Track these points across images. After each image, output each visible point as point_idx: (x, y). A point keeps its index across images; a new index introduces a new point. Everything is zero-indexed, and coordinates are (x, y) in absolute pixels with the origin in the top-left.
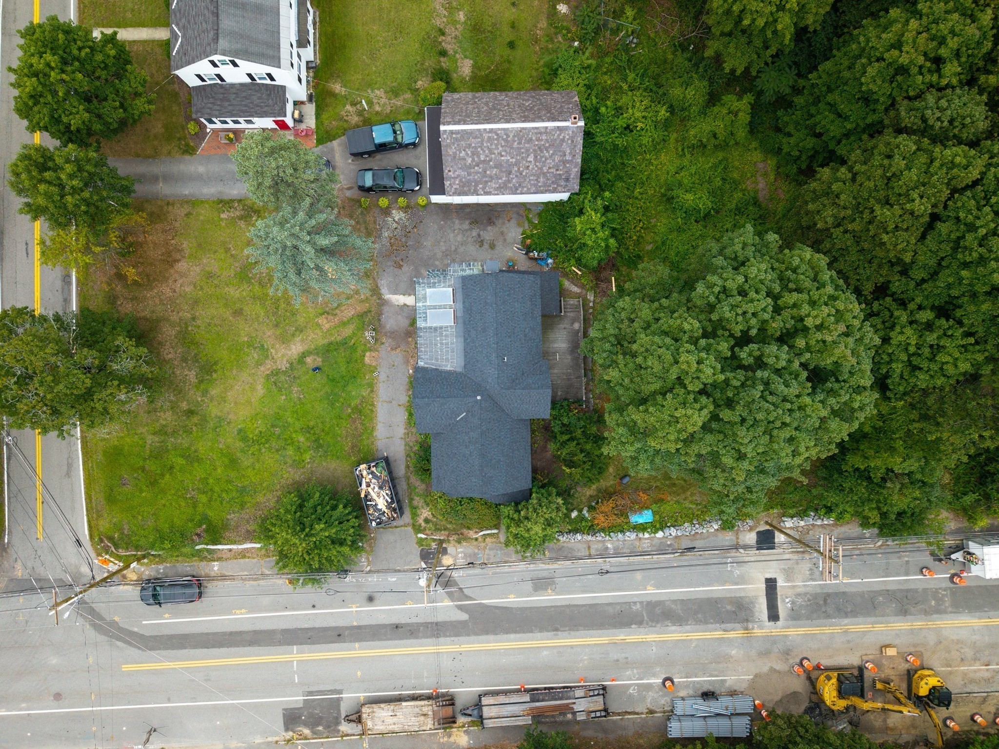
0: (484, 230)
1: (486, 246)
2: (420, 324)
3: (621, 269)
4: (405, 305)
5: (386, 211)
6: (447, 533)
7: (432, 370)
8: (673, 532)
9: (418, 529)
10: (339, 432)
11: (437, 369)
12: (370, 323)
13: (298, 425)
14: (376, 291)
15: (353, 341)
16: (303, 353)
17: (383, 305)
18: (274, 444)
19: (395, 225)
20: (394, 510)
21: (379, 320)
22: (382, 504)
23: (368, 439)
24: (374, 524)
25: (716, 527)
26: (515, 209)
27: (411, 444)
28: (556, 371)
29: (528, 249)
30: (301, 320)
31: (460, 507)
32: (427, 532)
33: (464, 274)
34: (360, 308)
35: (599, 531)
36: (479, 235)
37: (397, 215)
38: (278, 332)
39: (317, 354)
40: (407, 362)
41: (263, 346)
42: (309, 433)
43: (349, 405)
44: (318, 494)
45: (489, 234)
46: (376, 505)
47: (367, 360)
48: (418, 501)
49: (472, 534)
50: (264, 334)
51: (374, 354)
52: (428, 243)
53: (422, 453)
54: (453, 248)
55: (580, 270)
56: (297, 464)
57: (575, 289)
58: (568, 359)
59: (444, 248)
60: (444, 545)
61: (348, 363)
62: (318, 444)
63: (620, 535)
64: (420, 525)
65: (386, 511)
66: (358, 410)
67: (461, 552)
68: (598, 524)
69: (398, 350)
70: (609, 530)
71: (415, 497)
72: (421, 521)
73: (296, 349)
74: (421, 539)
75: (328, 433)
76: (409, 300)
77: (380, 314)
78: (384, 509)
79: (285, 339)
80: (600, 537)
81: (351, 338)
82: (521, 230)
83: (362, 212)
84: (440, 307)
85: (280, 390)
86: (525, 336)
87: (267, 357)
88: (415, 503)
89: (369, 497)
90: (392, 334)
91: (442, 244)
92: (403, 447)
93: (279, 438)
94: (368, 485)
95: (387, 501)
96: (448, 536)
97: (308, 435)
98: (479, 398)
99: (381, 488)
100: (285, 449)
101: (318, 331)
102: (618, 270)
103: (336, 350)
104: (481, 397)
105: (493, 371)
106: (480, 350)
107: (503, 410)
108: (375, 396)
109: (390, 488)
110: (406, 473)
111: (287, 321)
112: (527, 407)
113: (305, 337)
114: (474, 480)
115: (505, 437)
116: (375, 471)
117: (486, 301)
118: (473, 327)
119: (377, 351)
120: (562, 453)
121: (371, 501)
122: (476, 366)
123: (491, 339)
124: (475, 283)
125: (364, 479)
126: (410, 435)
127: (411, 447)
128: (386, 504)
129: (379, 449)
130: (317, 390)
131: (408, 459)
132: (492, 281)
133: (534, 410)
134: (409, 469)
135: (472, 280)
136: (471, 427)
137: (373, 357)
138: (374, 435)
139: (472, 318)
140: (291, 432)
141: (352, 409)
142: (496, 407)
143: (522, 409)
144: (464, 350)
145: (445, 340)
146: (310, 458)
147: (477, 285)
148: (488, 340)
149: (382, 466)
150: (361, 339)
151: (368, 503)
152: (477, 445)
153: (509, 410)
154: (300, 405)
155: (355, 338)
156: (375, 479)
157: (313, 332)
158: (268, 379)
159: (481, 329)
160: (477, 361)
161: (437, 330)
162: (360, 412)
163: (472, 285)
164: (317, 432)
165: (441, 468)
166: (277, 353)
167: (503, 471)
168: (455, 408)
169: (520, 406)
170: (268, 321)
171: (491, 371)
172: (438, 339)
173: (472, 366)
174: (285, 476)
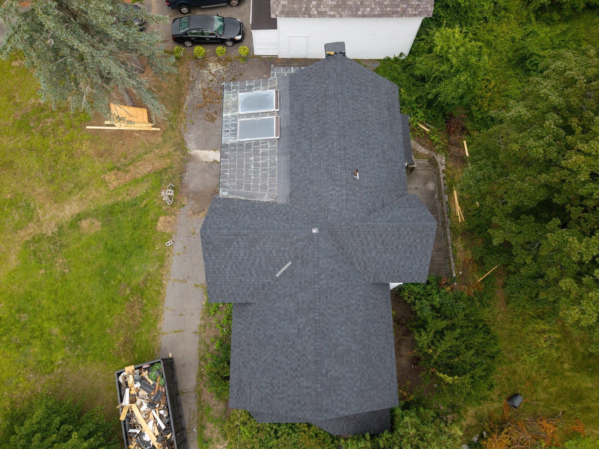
3: (472, 133)
4: (215, 161)
5: (202, 63)
10: (110, 321)
12: (170, 180)
14: (181, 146)
15: (145, 202)
16: (79, 215)
17: (187, 161)
18: (15, 336)
20: (169, 444)
21: (181, 178)
22: (150, 433)
23: (149, 332)
27: (208, 341)
30: (83, 175)
31: (275, 442)
34: (159, 164)
37: (214, 67)
38: (52, 189)
39: (97, 217)
41: (28, 205)
42: (68, 321)
43: (129, 284)
46: (142, 434)
47: (160, 226)
48: (212, 430)
50: (34, 190)
51: (169, 219)
53: (220, 353)
55: (428, 127)
61: (135, 228)
62: (77, 339)
65: (157, 445)
66: (139, 291)
69: (202, 215)
71: (208, 424)
73: (70, 209)
75: (94, 323)
77: (182, 171)
78: (154, 441)
79: (58, 198)
81: (143, 198)
84: (257, 116)
85: (40, 261)
86: (384, 153)
87: (31, 219)
89: (132, 420)
90: (196, 195)
92: (196, 346)
94: (133, 400)
95: (159, 428)
97: (65, 324)
99: (152, 405)
100: (29, 344)
101: (103, 190)
102: (468, 134)
103: (121, 212)
104: (320, 230)
105: (338, 191)
106: (317, 164)
107: (352, 264)
108: (165, 273)
109: (167, 407)
110: (198, 385)
111: (65, 177)
112: (392, 258)
113: (84, 196)
114: (305, 384)
115: (357, 309)
116: (146, 377)
117: (325, 94)
118: (305, 136)
119: (175, 215)
120: (435, 351)
121: (135, 428)
122: (309, 190)
123: (335, 144)
124: (309, 76)
125: (127, 390)
126: (208, 327)
127: (208, 346)
128: (157, 433)
129: (163, 347)
130: (89, 263)
131: (203, 363)
132: (336, 64)
133: (403, 266)
134: (202, 378)
135: (304, 74)
136: (301, 283)
137: (169, 222)
138: (158, 327)
139: (303, 125)
140: (43, 320)
141: (132, 290)
142: (342, 254)
143: (384, 263)
144: (291, 171)
145: (262, 159)
146: (63, 359)
147: (312, 78)
148: (330, 147)
149: (158, 371)
150: (156, 200)
151: (131, 431)
152: (312, 315)
153: (362, 264)
154: (61, 282)
155: (148, 199)
156: (145, 390)
157: (96, 190)
158: (26, 247)
159: (318, 135)
160: (311, 182)
161: (250, 147)
162: (142, 294)
163: (304, 80)
164: (79, 320)
165: (245, 367)
166: (44, 215)
167: (356, 369)
168: (274, 252)
169: (381, 255)
170: (41, 176)
171: (334, 192)
172: (252, 158)
173: (303, 191)
174: (21, 385)
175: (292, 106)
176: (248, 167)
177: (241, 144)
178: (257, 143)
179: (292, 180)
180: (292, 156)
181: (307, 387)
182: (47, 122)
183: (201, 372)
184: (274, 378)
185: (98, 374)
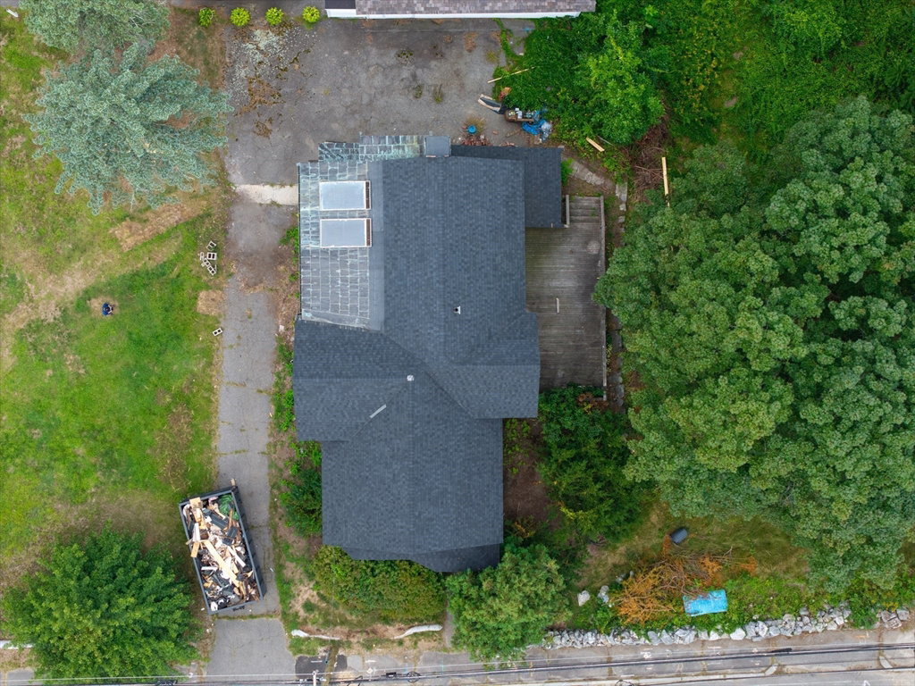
0: (423, 67)
1: (427, 96)
2: (307, 243)
3: (678, 142)
4: (273, 203)
5: (244, 33)
6: (346, 629)
7: (327, 326)
8: (762, 629)
9: (292, 621)
10: (148, 438)
11: (334, 326)
12: (209, 237)
13: (74, 425)
14: (222, 179)
15: (176, 270)
16: (86, 292)
17: (233, 203)
18: (31, 458)
19: (259, 57)
20: (251, 582)
21: (226, 231)
22: (229, 571)
23: (201, 452)
24: (214, 606)
25: (840, 621)
26: (482, 30)
27: (281, 465)
28: (554, 332)
29: (506, 105)
30: (84, 230)
31: (371, 580)
32: (310, 626)
33: (387, 155)
34: (192, 209)
35: (628, 628)
36: (414, 76)
37: (263, 38)
38: (41, 253)
39: (111, 293)
40: (275, 311)
41: (13, 277)
42: (95, 439)
43: (168, 390)
44: (117, 548)
45: (433, 74)
46: (219, 572)
47: (201, 306)
48: (293, 570)
49: (392, 632)
50: (17, 255)
51: (214, 295)
52: (319, 90)
53: (301, 482)
54: (366, 99)
55: (601, 144)
56: (74, 495)
57: (593, 179)
58: (578, 309)
59: (348, 100)
60: (341, 652)
61: (167, 310)
62: (110, 461)
63: (665, 636)
64: (296, 615)
65: (237, 583)
66: (183, 399)
67: (372, 666)
68: (626, 616)
69: (259, 288)
70: (646, 626)
71: (288, 563)
72: (298, 606)
73: (73, 282)
74: (298, 639)
75: (128, 441)
76: (284, 195)
77: (226, 220)
78: (233, 579)
79: (54, 265)
80: (629, 638)
81: (172, 264)
82: (492, 68)
83: (200, 33)
84: (343, 215)
85: (43, 358)
86: (495, 269)
87: (20, 298)
88: (288, 573)
89: (206, 558)
90: (249, 259)
91: (345, 91)
92: (265, 470)
93: (39, 447)
94: (205, 536)
95: (238, 566)
96: (348, 636)
97: (92, 443)
98: (410, 378)
99: (227, 541)
100: (50, 467)
101: (113, 251)
102: (674, 144)
103: (145, 285)
104: (415, 377)
105: (436, 332)
106: (414, 293)
107: (454, 402)
108: (214, 373)
109: (244, 543)
110: (271, 518)
111: (58, 233)
112: (496, 396)
113: (89, 262)
114: (400, 524)
115: (456, 450)
116: (217, 511)
117: (425, 207)
118: (402, 252)
119: (221, 289)
120: (560, 484)
121: (209, 565)
122: (406, 321)
123: (434, 274)
124: (406, 173)
125: (196, 525)
126: (279, 447)
127: (281, 470)
128: (236, 571)
129: (222, 472)
130: (110, 361)
131: (275, 491)
132: (438, 171)
133: (510, 403)
134: (276, 511)
135: (401, 168)
136: (396, 430)
137: (213, 300)
138: (213, 445)
139: (400, 236)
140: (62, 438)
141: (173, 397)
142: (441, 395)
143: (488, 400)
144: (385, 292)
145: (351, 273)
146: (96, 486)
147: (410, 177)
148: (429, 275)
149: (230, 503)
150: (191, 266)
151: (203, 568)
152: (406, 463)
153: (465, 401)
154: (78, 387)
155: (180, 265)
156: (217, 525)
157: (104, 253)
158: (21, 339)
159: (417, 256)
160: (409, 313)
161: (336, 255)
162: (188, 403)
163: (401, 177)
164: (110, 438)
165: (339, 505)
166: (38, 291)
167: (452, 510)
168: (367, 396)
169: (485, 394)
170: (23, 232)
171: (432, 331)
172: (339, 271)
173: (400, 322)
174: (49, 518)
175: (386, 207)
176: (334, 282)
177: (325, 252)
178: (344, 251)
179: (387, 303)
180: (387, 274)
181: (402, 527)
182: (16, 143)
183: (275, 503)
184: (370, 517)
185: (143, 505)
